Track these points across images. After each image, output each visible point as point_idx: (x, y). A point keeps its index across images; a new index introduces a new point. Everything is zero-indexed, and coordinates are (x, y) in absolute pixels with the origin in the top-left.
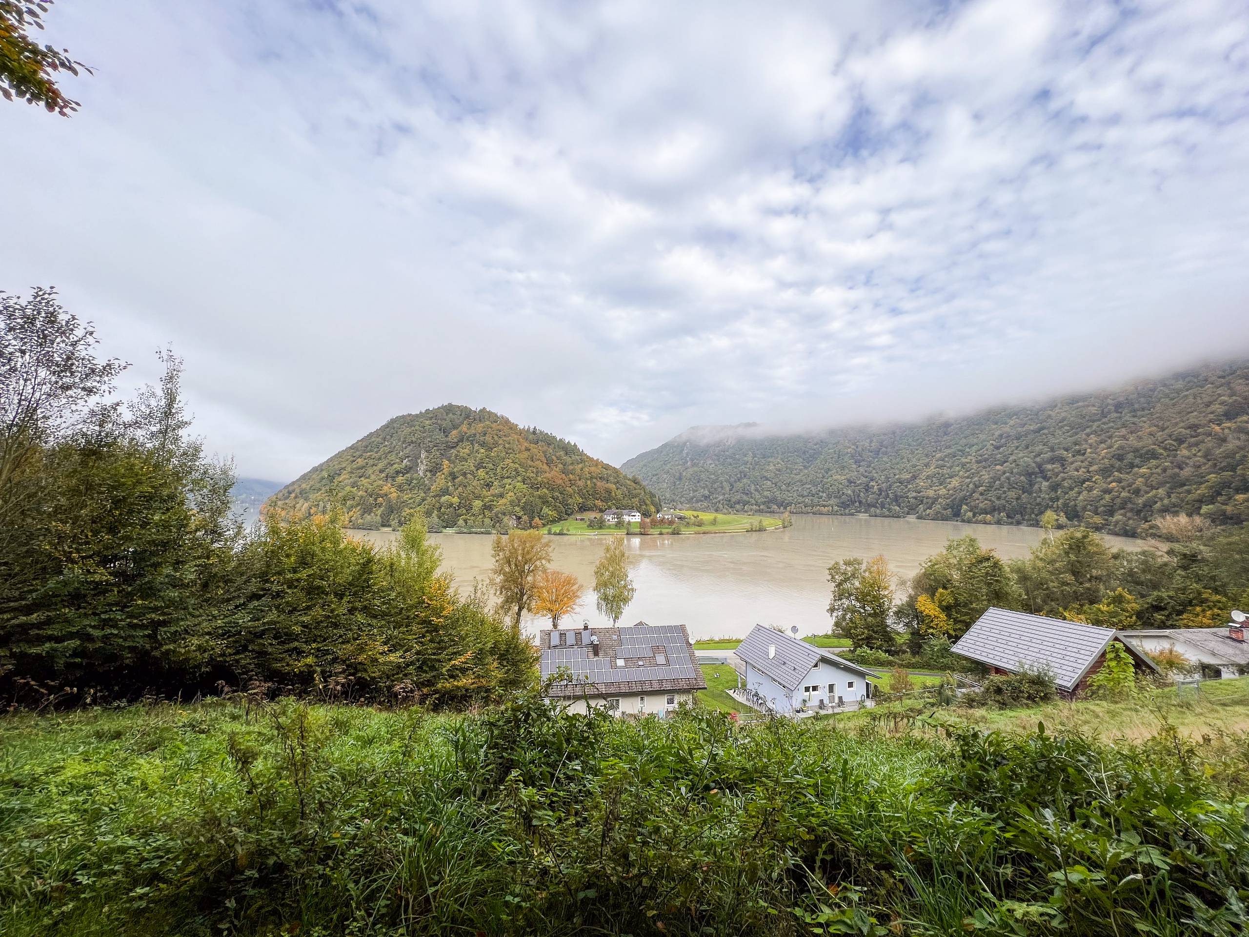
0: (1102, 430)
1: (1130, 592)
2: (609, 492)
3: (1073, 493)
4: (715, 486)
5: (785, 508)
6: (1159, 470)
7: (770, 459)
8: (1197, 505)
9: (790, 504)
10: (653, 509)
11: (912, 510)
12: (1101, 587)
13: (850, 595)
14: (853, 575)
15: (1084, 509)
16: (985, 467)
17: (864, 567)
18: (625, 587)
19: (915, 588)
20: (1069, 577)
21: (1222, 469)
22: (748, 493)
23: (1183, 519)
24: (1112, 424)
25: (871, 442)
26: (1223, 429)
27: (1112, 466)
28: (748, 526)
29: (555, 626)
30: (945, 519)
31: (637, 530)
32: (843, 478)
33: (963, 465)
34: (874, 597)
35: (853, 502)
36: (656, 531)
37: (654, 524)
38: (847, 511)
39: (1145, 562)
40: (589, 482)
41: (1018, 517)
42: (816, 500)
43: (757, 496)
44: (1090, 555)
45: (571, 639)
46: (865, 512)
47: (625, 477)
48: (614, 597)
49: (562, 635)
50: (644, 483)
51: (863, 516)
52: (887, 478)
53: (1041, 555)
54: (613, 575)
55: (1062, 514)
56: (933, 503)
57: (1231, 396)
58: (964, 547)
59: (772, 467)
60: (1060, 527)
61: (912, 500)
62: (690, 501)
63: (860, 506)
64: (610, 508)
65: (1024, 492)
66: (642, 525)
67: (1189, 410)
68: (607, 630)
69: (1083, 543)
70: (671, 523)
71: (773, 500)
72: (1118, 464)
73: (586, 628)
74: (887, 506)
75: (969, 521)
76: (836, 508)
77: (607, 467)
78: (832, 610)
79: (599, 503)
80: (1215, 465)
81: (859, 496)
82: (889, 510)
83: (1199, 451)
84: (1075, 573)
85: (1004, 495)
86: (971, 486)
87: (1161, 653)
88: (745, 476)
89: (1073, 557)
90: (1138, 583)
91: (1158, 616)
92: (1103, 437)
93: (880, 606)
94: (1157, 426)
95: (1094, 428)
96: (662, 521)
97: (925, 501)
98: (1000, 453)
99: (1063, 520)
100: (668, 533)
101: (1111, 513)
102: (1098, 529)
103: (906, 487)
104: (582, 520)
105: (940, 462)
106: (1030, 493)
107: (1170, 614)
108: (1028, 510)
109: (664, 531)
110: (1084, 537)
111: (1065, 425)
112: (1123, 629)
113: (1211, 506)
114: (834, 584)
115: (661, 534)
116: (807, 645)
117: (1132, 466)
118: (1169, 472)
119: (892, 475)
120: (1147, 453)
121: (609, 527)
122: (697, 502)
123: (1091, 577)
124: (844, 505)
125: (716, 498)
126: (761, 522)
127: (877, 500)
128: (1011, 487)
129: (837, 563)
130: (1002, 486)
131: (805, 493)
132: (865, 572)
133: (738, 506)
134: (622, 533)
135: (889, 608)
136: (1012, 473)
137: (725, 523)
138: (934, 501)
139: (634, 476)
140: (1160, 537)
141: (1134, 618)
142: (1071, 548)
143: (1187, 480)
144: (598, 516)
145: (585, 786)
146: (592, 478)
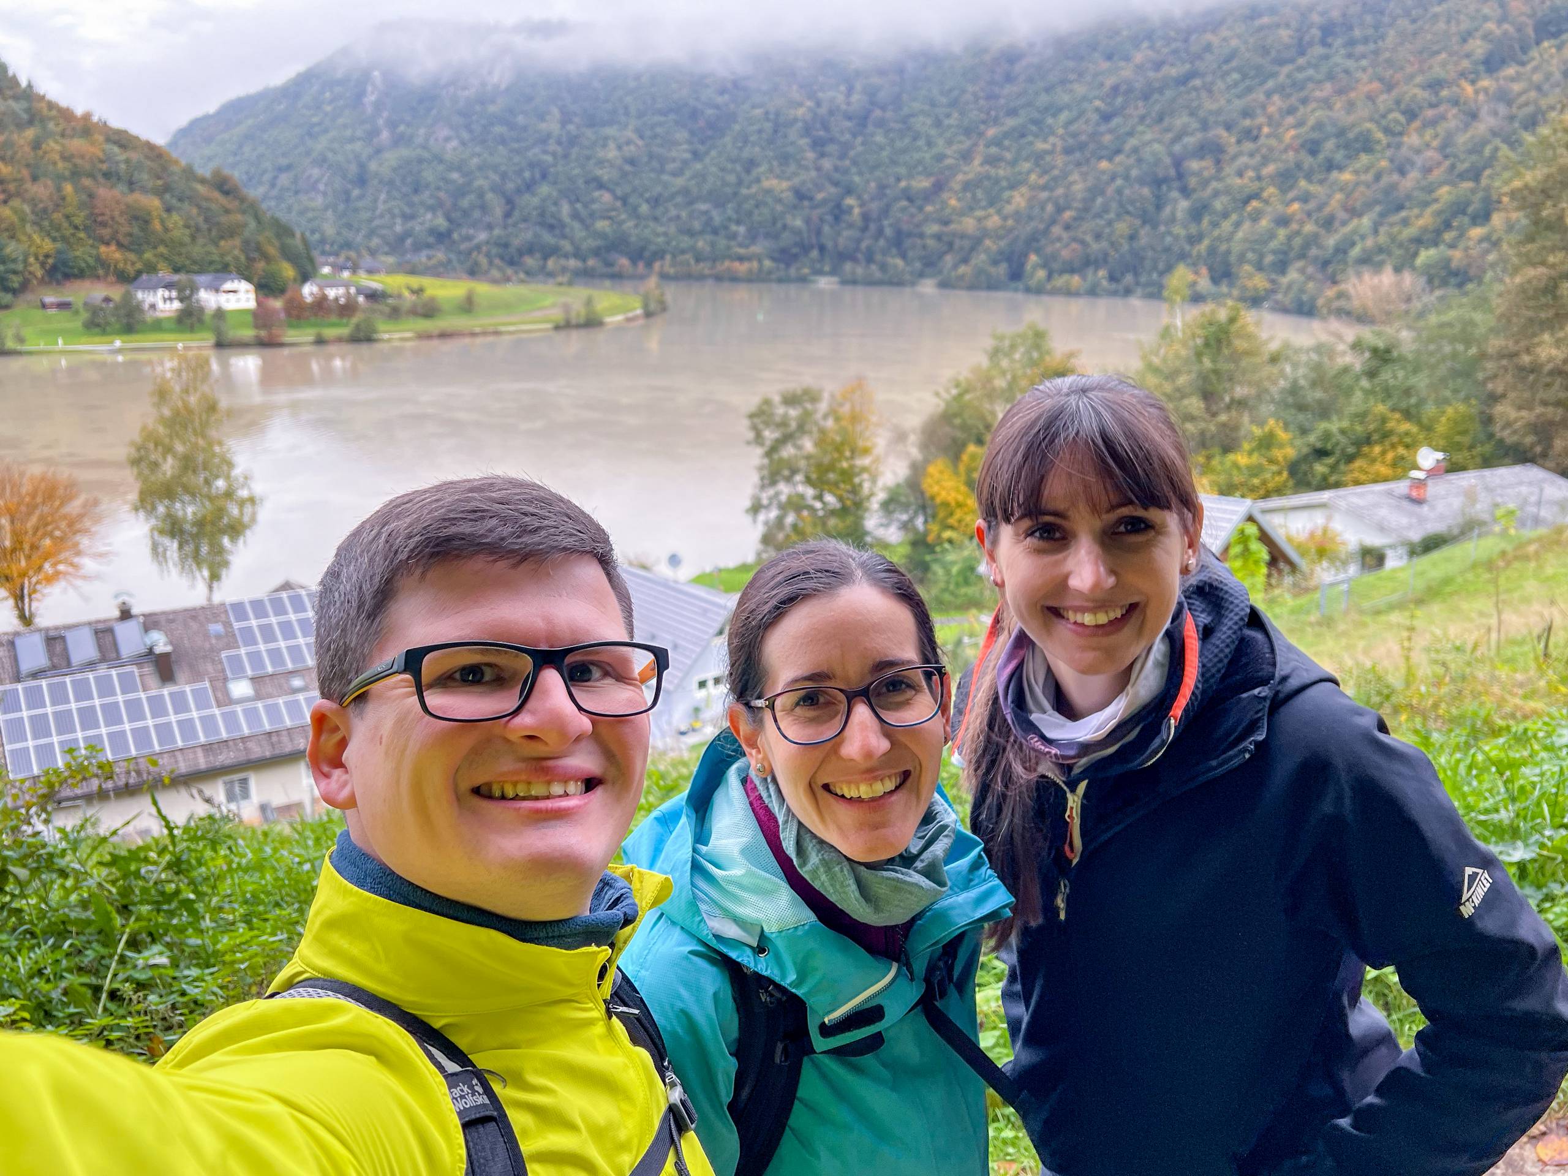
0: (1294, 84)
1: (1286, 427)
2: (141, 219)
3: (1226, 226)
4: (465, 203)
5: (649, 264)
6: (1369, 177)
7: (610, 131)
8: (1413, 247)
9: (659, 255)
10: (288, 271)
11: (930, 265)
12: (1246, 419)
13: (794, 471)
14: (802, 428)
15: (1242, 258)
16: (1079, 164)
17: (823, 406)
18: (229, 494)
19: (924, 446)
20: (1195, 404)
21: (1462, 177)
22: (554, 226)
23: (1387, 278)
24: (1311, 72)
25: (850, 90)
26: (1477, 92)
27: (1298, 166)
28: (558, 315)
29: (26, 619)
30: (992, 286)
31: (248, 333)
32: (785, 185)
33: (1039, 157)
34: (843, 472)
35: (806, 249)
36: (303, 335)
37: (298, 313)
38: (793, 272)
39: (1318, 367)
40: (68, 188)
41: (1129, 278)
42: (722, 242)
43: (577, 231)
44: (1235, 357)
45: (83, 648)
46: (833, 272)
47: (189, 173)
48: (200, 523)
49: (55, 640)
50: (255, 193)
51: (825, 283)
52: (882, 187)
53: (1156, 361)
54: (188, 464)
55: (1204, 271)
56: (972, 249)
57: (1500, 22)
58: (1022, 349)
59: (612, 153)
60: (1197, 298)
61: (931, 243)
62: (396, 245)
63: (821, 260)
64: (151, 268)
65: (1144, 223)
66: (260, 317)
67: (1435, 48)
68: (192, 615)
69: (1227, 332)
70: (347, 309)
71: (617, 244)
72: (1308, 161)
73: (126, 614)
74: (878, 257)
75: (1039, 291)
76: (768, 263)
77: (122, 140)
78: (756, 508)
79: (111, 253)
80: (1453, 167)
81: (819, 232)
82: (883, 267)
83: (1436, 136)
84: (1208, 396)
85: (1107, 230)
86: (1050, 208)
87: (1312, 535)
88: (544, 176)
89: (1207, 363)
90: (1301, 408)
91: (1320, 468)
92: (1293, 100)
93: (855, 490)
94: (1381, 80)
95: (1281, 78)
96: (321, 305)
97: (958, 243)
98: (1110, 131)
99: (1204, 284)
100: (340, 340)
101: (1282, 266)
102: (1255, 301)
103: (921, 209)
104: (63, 306)
105: (994, 150)
106: (1155, 226)
107: (1338, 462)
108: (1148, 264)
109: (330, 332)
110: (1232, 320)
111: (1234, 70)
112: (1267, 496)
113: (1432, 252)
114: (759, 451)
115: (320, 341)
116: (701, 592)
117: (1331, 166)
118: (1385, 180)
119: (892, 180)
120: (1356, 139)
121: (158, 326)
122: (417, 248)
123: (1232, 400)
124: (786, 257)
125: (469, 238)
126: (589, 302)
127: (859, 241)
128: (1124, 211)
129: (767, 402)
130: (1106, 210)
131: (697, 225)
132: (825, 417)
133: (530, 261)
134: (200, 343)
135: (872, 494)
136: (1127, 178)
137: (496, 306)
138: (976, 242)
139: (217, 173)
140: (1348, 313)
141: (1285, 474)
142: (1207, 344)
143: (1408, 197)
144: (116, 293)
145: (183, 994)
146: (76, 174)
